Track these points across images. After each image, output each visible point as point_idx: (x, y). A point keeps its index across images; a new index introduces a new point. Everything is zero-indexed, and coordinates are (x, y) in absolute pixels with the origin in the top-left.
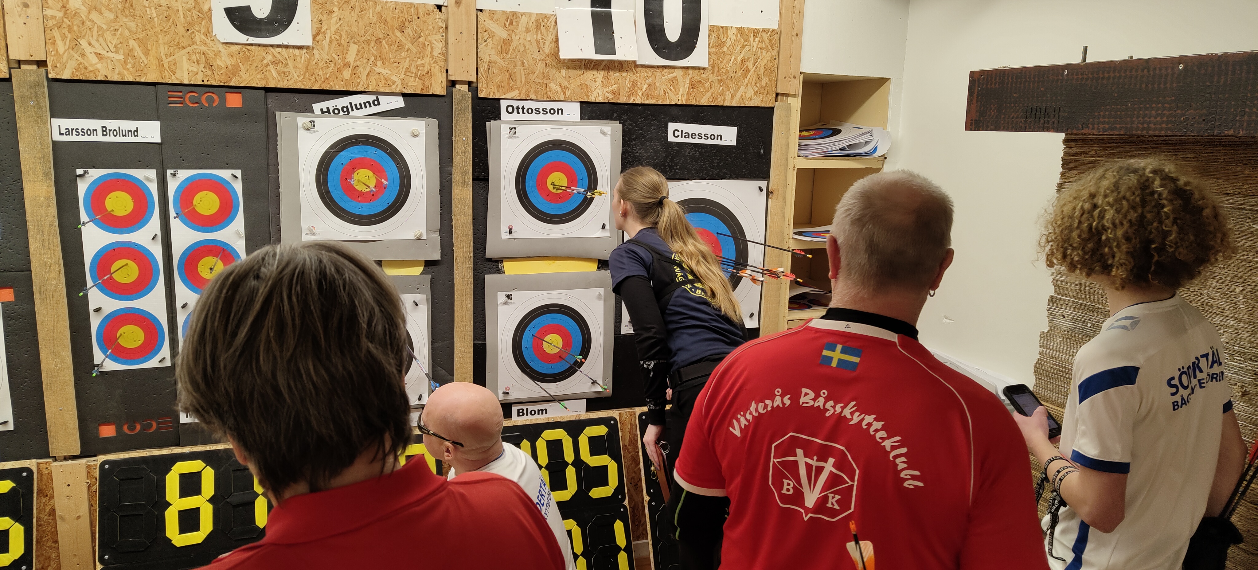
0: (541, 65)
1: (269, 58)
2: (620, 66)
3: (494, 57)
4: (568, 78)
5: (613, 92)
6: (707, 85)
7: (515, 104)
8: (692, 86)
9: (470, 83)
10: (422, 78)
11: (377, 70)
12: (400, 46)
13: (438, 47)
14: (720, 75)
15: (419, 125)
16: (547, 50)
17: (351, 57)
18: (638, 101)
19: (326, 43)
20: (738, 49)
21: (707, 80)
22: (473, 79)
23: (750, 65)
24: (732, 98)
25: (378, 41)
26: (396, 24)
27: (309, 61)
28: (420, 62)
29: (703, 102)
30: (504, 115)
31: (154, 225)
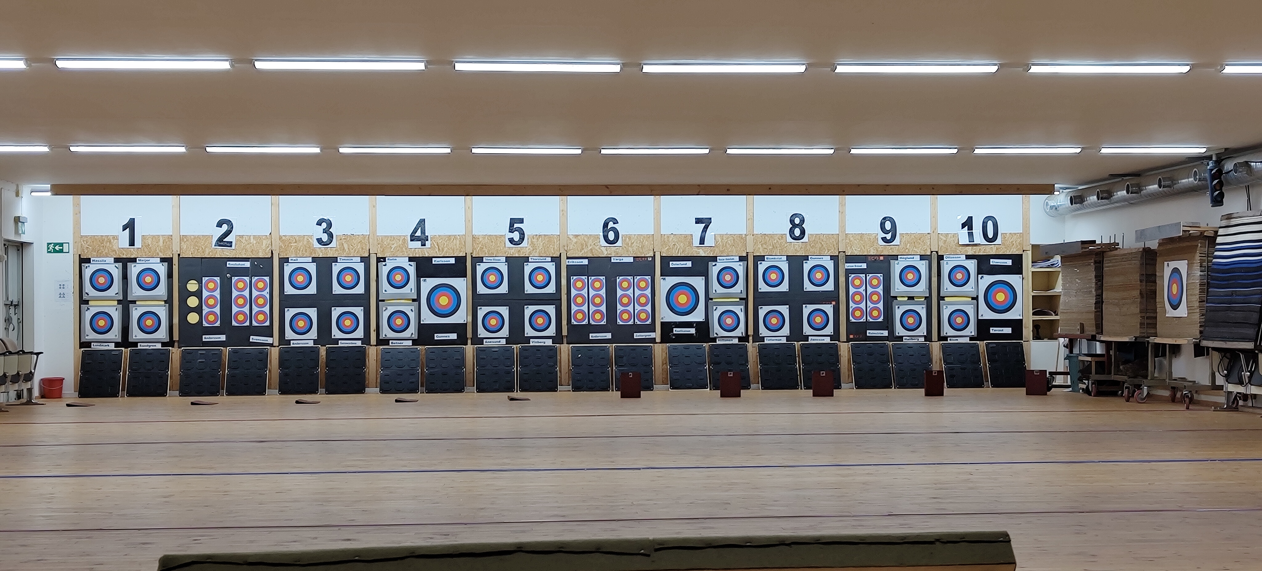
0: (954, 246)
1: (890, 248)
2: (976, 245)
3: (942, 245)
4: (961, 249)
5: (974, 252)
6: (1001, 249)
7: (948, 256)
8: (997, 249)
9: (936, 252)
10: (924, 251)
11: (914, 249)
12: (920, 243)
13: (929, 243)
14: (1005, 246)
15: (924, 262)
16: (956, 242)
17: (908, 247)
18: (981, 254)
19: (902, 244)
20: (1010, 239)
21: (1001, 247)
22: (937, 250)
23: (1014, 242)
24: (1009, 251)
25: (914, 243)
26: (919, 238)
27: (898, 248)
28: (924, 247)
29: (1000, 253)
30: (945, 259)
31: (864, 287)
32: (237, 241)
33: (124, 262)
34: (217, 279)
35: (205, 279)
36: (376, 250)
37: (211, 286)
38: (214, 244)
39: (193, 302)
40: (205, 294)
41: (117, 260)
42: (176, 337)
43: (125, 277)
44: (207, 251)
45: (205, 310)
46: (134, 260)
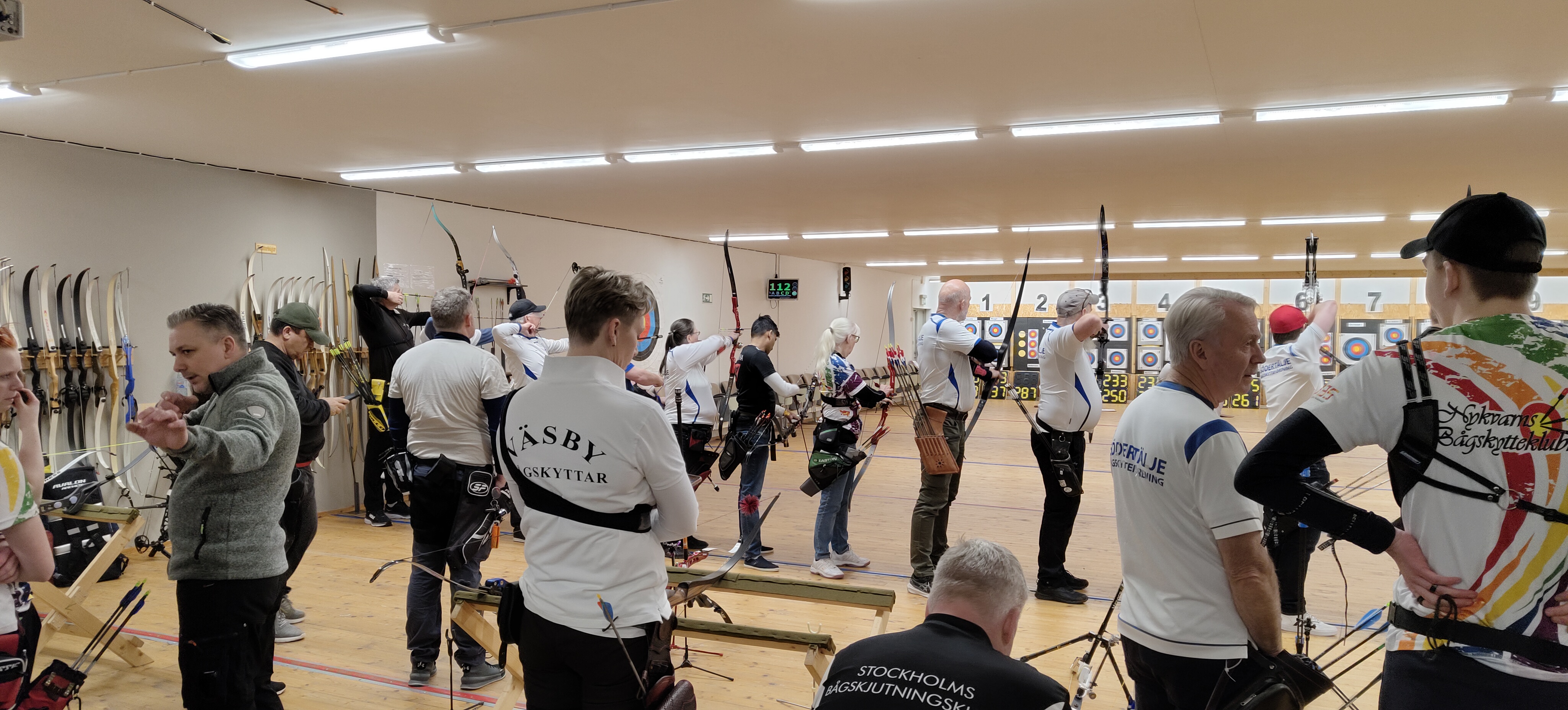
32: (1049, 307)
33: (983, 320)
34: (1037, 331)
35: (1029, 330)
36: (1135, 315)
37: (1033, 334)
38: (1035, 309)
39: (1022, 344)
40: (1029, 339)
41: (979, 319)
42: (1012, 365)
43: (983, 329)
44: (1031, 313)
45: (1029, 349)
46: (988, 319)
